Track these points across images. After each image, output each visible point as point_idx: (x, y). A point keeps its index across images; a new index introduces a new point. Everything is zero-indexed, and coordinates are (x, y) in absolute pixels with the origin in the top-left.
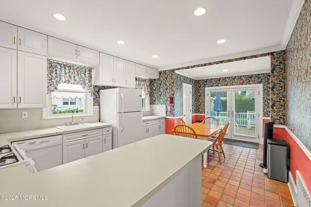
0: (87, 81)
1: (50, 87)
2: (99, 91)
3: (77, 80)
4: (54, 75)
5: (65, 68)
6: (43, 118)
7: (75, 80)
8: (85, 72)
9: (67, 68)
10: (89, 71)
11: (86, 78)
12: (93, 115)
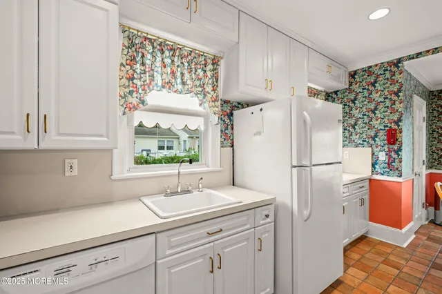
0: (209, 88)
1: (130, 99)
2: (232, 114)
3: (189, 82)
4: (138, 67)
5: (163, 52)
6: (115, 177)
7: (184, 83)
8: (205, 65)
9: (167, 53)
10: (213, 64)
11: (206, 80)
12: (220, 169)
